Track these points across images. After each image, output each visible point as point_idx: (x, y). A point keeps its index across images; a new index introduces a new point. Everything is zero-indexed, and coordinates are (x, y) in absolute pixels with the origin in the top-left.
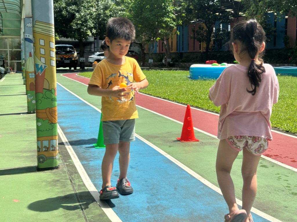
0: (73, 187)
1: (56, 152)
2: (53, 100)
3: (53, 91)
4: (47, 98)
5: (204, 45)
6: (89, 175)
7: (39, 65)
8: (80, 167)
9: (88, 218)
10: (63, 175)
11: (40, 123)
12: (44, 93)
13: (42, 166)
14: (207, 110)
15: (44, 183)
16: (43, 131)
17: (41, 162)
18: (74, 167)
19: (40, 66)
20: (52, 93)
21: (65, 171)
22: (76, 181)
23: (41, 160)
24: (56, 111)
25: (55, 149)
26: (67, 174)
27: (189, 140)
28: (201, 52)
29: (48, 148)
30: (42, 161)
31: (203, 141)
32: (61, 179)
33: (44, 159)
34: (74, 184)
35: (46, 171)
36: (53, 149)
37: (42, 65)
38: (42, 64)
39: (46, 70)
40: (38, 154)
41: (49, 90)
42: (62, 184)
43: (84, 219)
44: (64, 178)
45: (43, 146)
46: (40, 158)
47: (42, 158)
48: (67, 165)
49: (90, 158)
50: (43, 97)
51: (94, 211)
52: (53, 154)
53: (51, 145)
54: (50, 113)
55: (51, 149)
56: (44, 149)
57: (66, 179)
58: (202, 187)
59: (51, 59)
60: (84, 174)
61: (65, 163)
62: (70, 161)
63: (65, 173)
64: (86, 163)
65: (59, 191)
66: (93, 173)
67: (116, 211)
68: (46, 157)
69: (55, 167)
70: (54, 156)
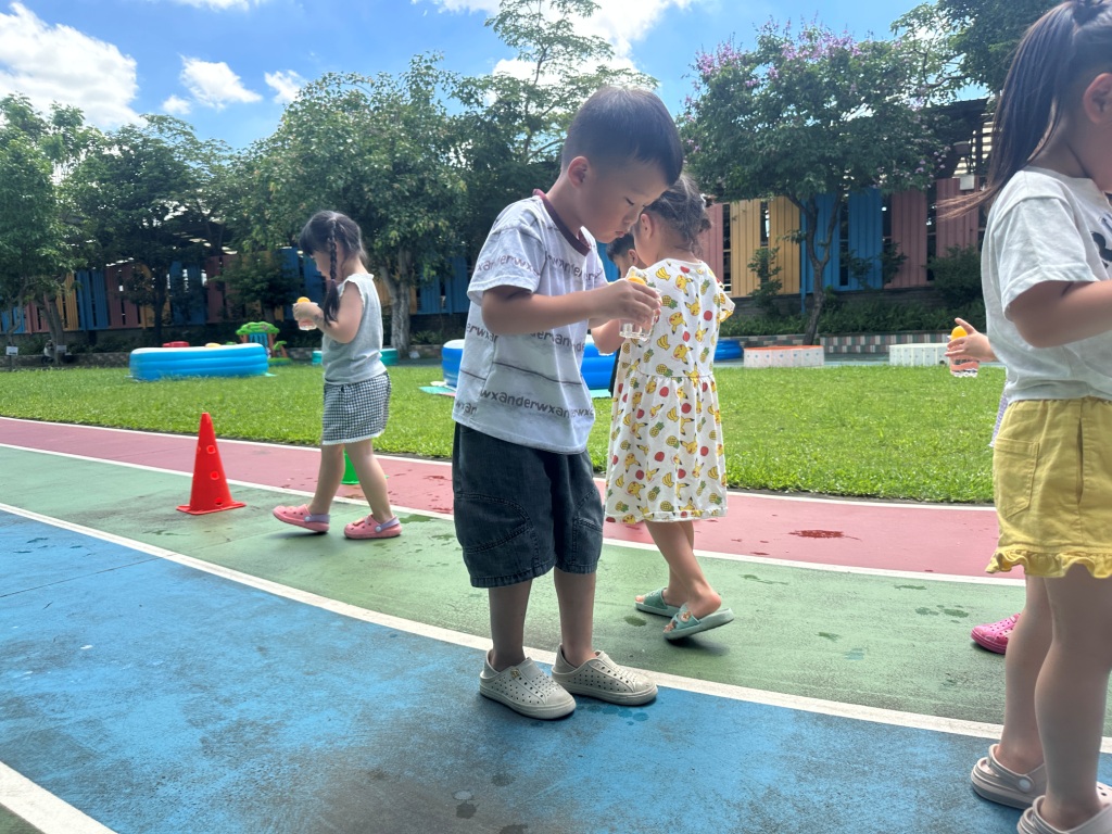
5: (148, 312)
27: (218, 508)
28: (143, 328)
31: (257, 504)
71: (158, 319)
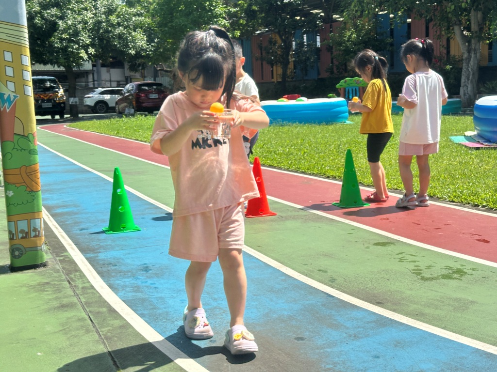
0: (74, 291)
1: (40, 240)
2: (32, 152)
3: (31, 137)
4: (21, 149)
5: (278, 70)
6: (99, 273)
7: (5, 94)
8: (83, 262)
9: (102, 332)
10: (55, 274)
11: (12, 192)
12: (15, 141)
13: (19, 263)
14: (287, 170)
15: (24, 289)
16: (17, 204)
17: (17, 257)
18: (72, 262)
19: (6, 97)
20: (30, 141)
21: (59, 270)
22: (79, 283)
23: (17, 253)
24: (38, 171)
25: (39, 234)
26: (62, 274)
27: (261, 215)
28: (273, 82)
29: (27, 233)
30: (18, 255)
31: (283, 215)
32: (53, 280)
33: (22, 251)
34: (75, 286)
35: (25, 271)
36: (36, 234)
37: (9, 95)
38: (10, 93)
39: (17, 103)
40: (10, 243)
41: (24, 136)
42: (54, 287)
43: (95, 333)
44: (57, 279)
45: (19, 230)
46: (14, 251)
47: (18, 249)
48: (60, 260)
49: (98, 249)
50: (14, 148)
51: (111, 322)
52: (36, 243)
53: (32, 228)
54: (28, 174)
55: (33, 234)
56: (20, 235)
57: (61, 280)
58: (283, 278)
59: (24, 84)
60: (90, 271)
61: (58, 258)
62: (65, 254)
63: (58, 272)
64: (92, 255)
65: (50, 297)
66: (104, 269)
67: (147, 319)
68: (25, 248)
69: (41, 263)
70: (38, 245)
71: (284, 75)
